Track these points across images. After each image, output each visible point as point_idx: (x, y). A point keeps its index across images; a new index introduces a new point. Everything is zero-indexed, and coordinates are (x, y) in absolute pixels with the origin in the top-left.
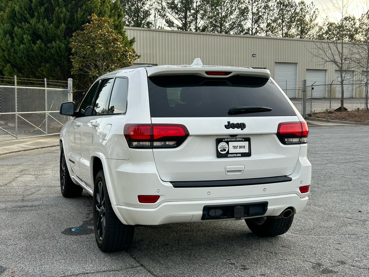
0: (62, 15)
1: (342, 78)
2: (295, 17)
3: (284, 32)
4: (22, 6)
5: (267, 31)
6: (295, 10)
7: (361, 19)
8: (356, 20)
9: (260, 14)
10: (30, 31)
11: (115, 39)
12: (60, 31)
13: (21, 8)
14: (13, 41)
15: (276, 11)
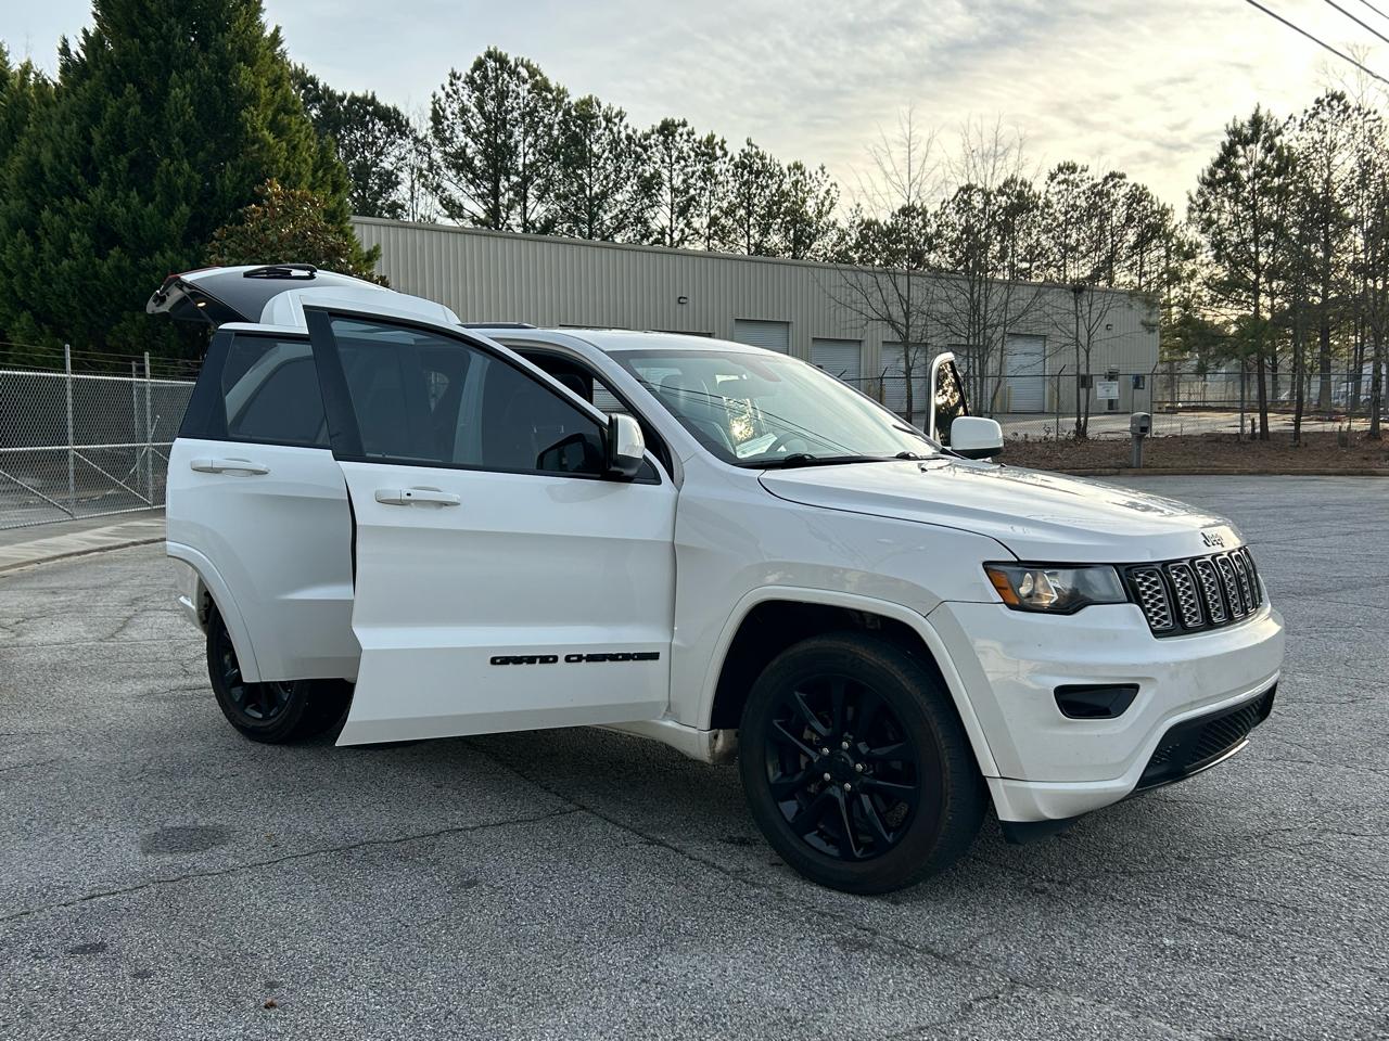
0: (180, 182)
1: (907, 363)
2: (779, 204)
3: (752, 241)
4: (63, 152)
5: (708, 239)
6: (780, 186)
7: (939, 212)
8: (928, 215)
9: (692, 192)
10: (87, 221)
11: (333, 248)
12: (176, 223)
13: (57, 156)
14: (38, 249)
15: (733, 185)
